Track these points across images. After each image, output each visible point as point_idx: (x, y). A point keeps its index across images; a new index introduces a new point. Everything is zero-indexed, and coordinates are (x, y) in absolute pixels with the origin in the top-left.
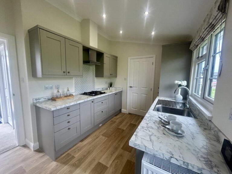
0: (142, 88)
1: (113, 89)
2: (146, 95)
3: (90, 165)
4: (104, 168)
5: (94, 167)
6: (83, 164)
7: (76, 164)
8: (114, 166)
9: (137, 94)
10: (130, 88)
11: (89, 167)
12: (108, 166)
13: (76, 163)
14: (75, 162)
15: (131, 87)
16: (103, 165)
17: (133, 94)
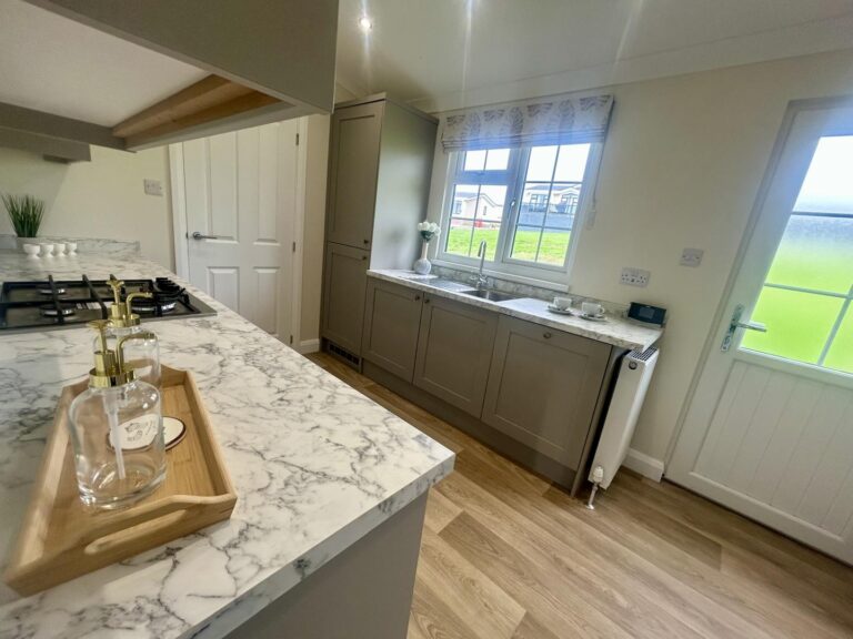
0: (256, 243)
1: (67, 252)
2: (273, 271)
3: (446, 566)
4: (463, 520)
5: (456, 553)
6: (439, 593)
7: (430, 627)
8: (458, 497)
9: (232, 271)
10: (192, 241)
11: (453, 566)
12: (459, 511)
13: (425, 624)
14: (421, 630)
15: (197, 237)
16: (452, 523)
17: (213, 274)
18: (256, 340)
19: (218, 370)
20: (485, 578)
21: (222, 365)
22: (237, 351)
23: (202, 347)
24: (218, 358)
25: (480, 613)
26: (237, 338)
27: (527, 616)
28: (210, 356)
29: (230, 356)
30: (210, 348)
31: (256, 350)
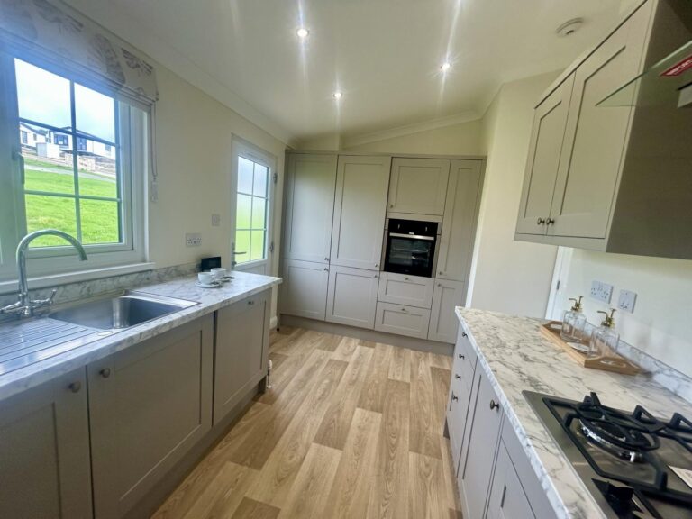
7: (393, 437)
8: (301, 448)
11: (358, 437)
14: (398, 440)
18: (494, 353)
19: (521, 345)
20: (352, 424)
21: (519, 347)
22: (508, 351)
23: (530, 361)
24: (520, 350)
25: (372, 422)
26: (508, 360)
27: (358, 407)
28: (526, 353)
29: (513, 349)
30: (526, 358)
31: (497, 347)
